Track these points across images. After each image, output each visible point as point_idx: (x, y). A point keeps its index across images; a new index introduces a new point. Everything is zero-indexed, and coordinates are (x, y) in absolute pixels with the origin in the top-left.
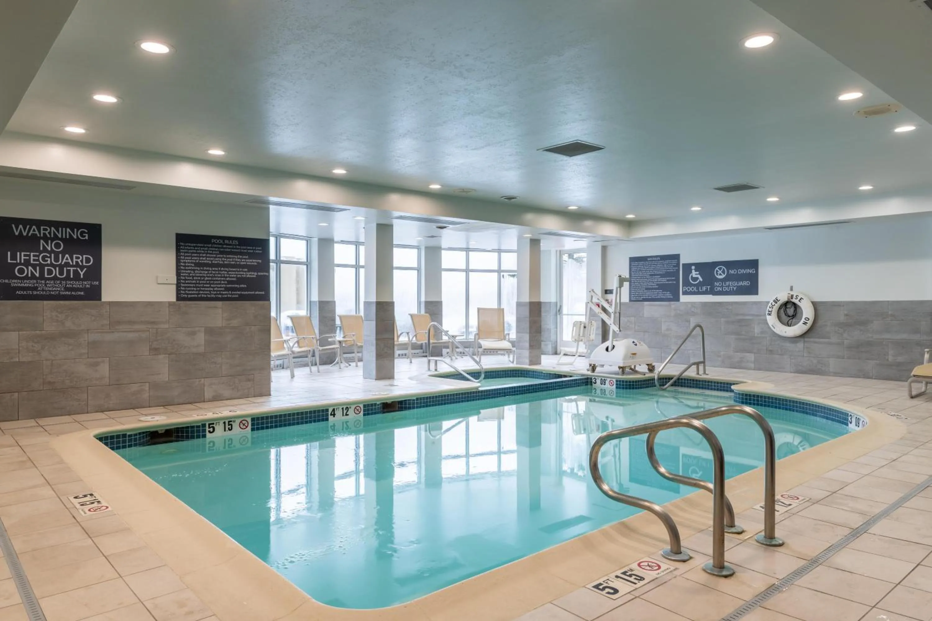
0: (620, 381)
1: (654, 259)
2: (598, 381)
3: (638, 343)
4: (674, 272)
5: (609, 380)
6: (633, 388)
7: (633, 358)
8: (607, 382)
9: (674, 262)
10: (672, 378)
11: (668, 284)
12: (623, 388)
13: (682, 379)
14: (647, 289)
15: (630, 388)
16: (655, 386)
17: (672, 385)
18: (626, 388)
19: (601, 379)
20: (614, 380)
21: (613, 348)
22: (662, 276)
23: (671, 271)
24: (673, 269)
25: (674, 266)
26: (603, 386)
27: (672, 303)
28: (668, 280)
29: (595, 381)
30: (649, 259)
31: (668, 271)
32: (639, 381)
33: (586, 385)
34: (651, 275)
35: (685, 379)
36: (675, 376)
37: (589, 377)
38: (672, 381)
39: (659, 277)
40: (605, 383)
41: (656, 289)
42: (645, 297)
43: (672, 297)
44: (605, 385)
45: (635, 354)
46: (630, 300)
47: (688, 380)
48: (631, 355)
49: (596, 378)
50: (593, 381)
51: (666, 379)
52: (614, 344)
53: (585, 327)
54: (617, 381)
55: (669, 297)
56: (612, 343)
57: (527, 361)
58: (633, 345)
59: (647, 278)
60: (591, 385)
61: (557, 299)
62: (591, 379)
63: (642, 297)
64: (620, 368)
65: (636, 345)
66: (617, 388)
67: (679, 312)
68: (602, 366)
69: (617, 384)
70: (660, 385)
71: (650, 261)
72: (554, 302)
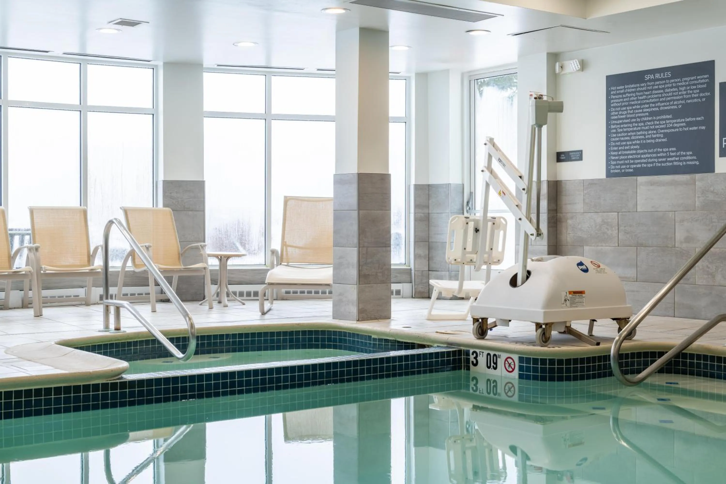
0: (528, 360)
1: (657, 76)
2: (482, 360)
3: (591, 267)
4: (702, 102)
5: (504, 356)
6: (560, 379)
7: (573, 304)
8: (501, 362)
9: (703, 79)
10: (661, 354)
11: (689, 131)
12: (535, 378)
13: (692, 356)
14: (643, 146)
15: (552, 379)
16: (611, 374)
17: (661, 371)
18: (543, 379)
19: (489, 354)
20: (516, 358)
21: (528, 278)
22: (676, 114)
23: (695, 100)
24: (701, 98)
25: (702, 90)
26: (491, 371)
27: (698, 176)
28: (689, 124)
29: (476, 358)
30: (647, 77)
31: (689, 101)
32: (582, 360)
33: (454, 369)
34: (652, 114)
35: (699, 357)
36: (670, 348)
37: (462, 348)
38: (659, 361)
39: (670, 116)
40: (496, 363)
41: (662, 145)
42: (639, 166)
43: (697, 163)
44: (495, 368)
45: (581, 292)
46: (609, 174)
47: (705, 357)
48: (569, 296)
49: (478, 351)
50: (472, 358)
51: (646, 354)
52: (528, 268)
53: (477, 230)
54: (521, 360)
55: (690, 163)
56: (525, 266)
57: (354, 310)
58: (577, 271)
59: (644, 122)
60: (468, 369)
61: (463, 179)
62: (467, 353)
63: (632, 166)
64: (538, 326)
65: (586, 271)
66: (521, 377)
67: (711, 197)
68: (507, 322)
69: (521, 368)
70: (625, 373)
71: (650, 81)
72: (457, 185)
